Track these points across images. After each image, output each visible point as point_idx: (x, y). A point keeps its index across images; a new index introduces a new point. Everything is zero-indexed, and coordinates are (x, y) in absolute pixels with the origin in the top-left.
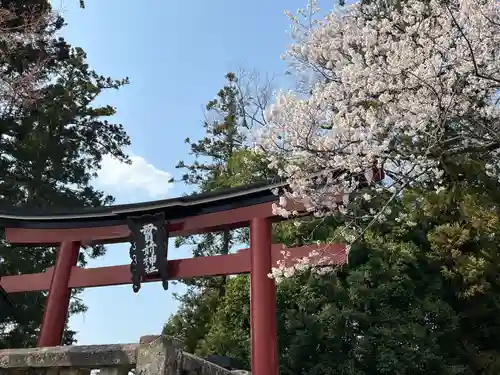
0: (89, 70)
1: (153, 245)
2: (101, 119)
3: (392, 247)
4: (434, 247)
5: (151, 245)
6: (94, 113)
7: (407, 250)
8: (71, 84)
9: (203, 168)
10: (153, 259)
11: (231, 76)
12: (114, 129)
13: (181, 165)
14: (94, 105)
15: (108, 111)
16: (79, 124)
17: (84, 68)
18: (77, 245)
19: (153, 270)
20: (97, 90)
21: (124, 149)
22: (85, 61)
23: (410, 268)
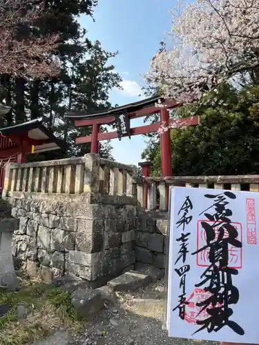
0: (102, 50)
1: (124, 123)
2: (110, 72)
3: (232, 115)
4: (251, 113)
5: (123, 123)
6: (107, 69)
7: (238, 116)
8: (96, 58)
9: (153, 88)
10: (125, 128)
11: (162, 43)
12: (115, 75)
13: (143, 88)
14: (106, 66)
15: (112, 68)
16: (101, 75)
17: (99, 49)
18: (100, 124)
19: (125, 132)
20: (106, 59)
21: (120, 84)
22: (100, 46)
23: (239, 123)
